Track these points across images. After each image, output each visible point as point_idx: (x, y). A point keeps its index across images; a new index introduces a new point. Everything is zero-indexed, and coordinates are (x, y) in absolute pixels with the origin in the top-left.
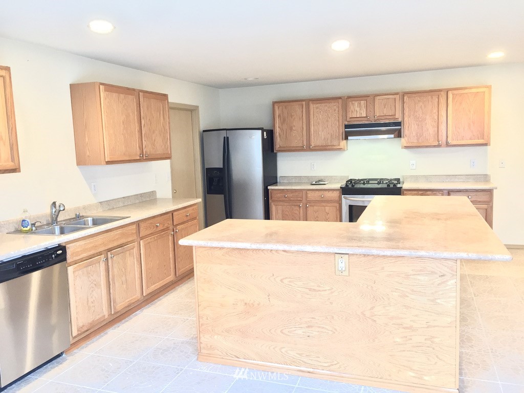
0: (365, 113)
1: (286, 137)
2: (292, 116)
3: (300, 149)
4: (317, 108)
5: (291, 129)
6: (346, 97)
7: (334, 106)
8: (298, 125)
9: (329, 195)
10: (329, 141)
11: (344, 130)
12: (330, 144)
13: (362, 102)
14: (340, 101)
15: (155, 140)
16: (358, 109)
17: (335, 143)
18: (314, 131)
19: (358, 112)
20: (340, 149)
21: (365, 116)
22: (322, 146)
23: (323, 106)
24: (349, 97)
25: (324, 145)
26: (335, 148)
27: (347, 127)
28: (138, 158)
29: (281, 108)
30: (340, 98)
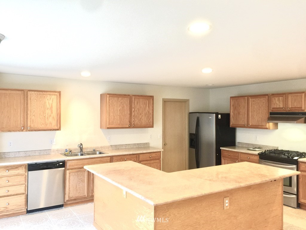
0: (282, 105)
1: (236, 118)
2: (239, 106)
3: (243, 126)
4: (253, 101)
5: (239, 113)
6: (271, 94)
7: (264, 100)
8: (243, 111)
9: (252, 158)
10: (260, 122)
11: (269, 116)
12: (260, 125)
13: (281, 98)
14: (267, 97)
15: (141, 118)
16: (278, 103)
17: (264, 124)
18: (251, 115)
19: (278, 104)
20: (267, 128)
21: (282, 107)
22: (256, 125)
23: (257, 100)
24: (273, 95)
25: (257, 125)
26: (263, 127)
27: (271, 114)
28: (128, 126)
29: (234, 100)
30: (267, 95)
